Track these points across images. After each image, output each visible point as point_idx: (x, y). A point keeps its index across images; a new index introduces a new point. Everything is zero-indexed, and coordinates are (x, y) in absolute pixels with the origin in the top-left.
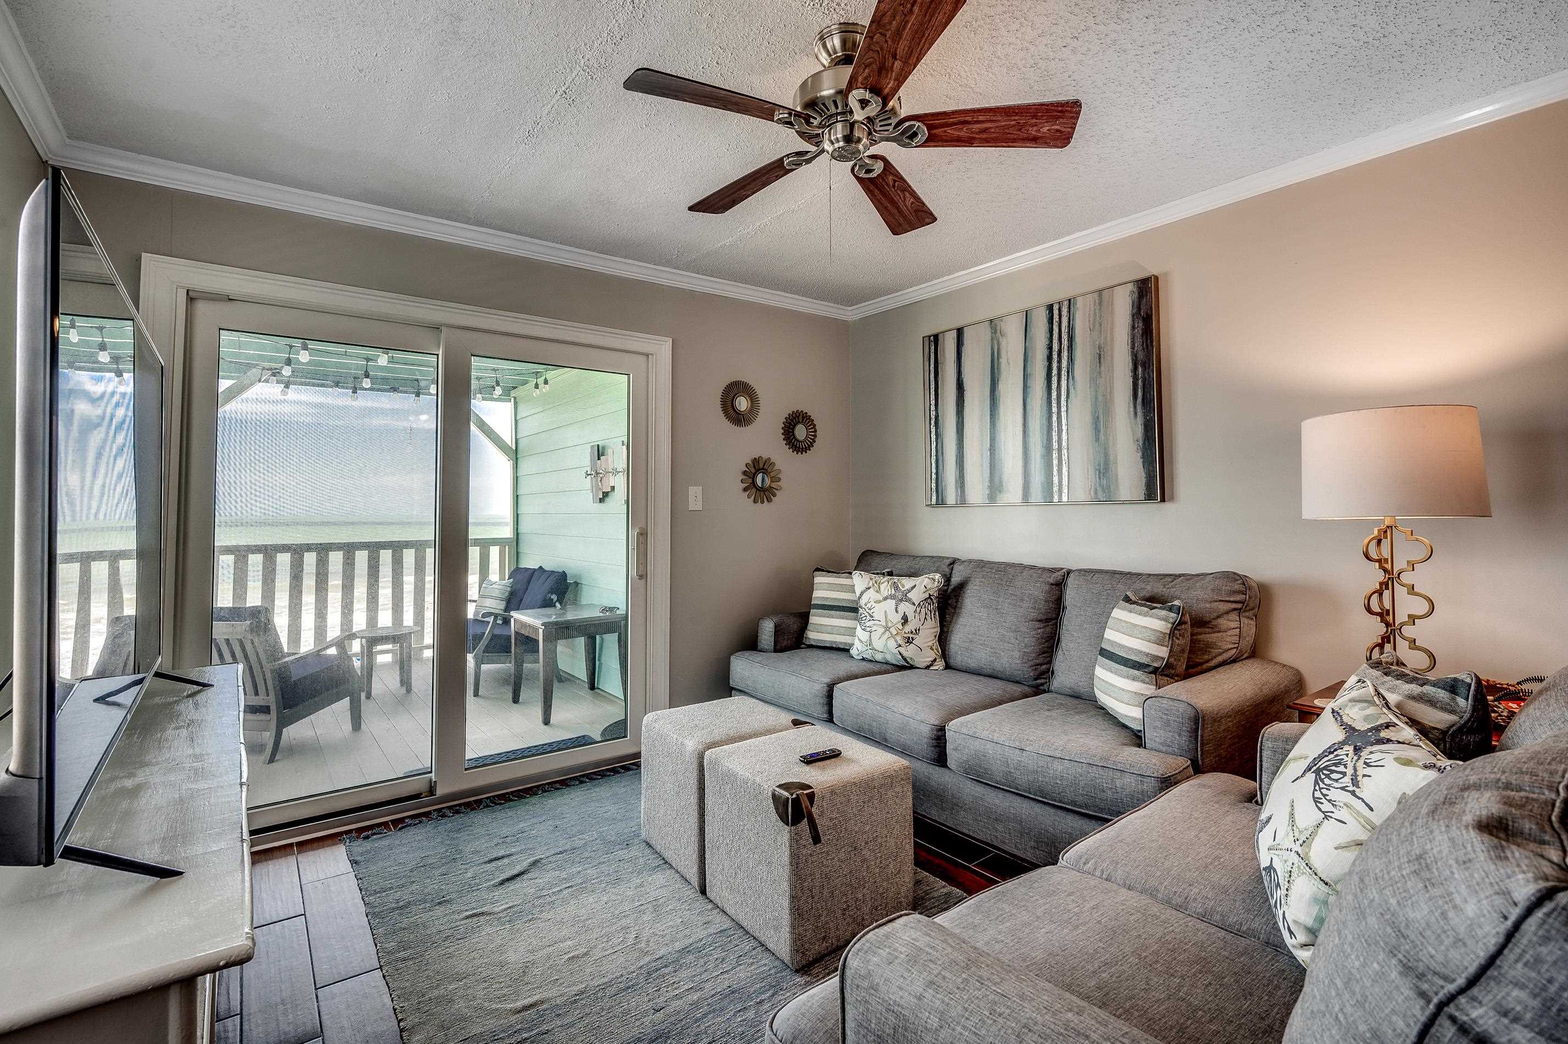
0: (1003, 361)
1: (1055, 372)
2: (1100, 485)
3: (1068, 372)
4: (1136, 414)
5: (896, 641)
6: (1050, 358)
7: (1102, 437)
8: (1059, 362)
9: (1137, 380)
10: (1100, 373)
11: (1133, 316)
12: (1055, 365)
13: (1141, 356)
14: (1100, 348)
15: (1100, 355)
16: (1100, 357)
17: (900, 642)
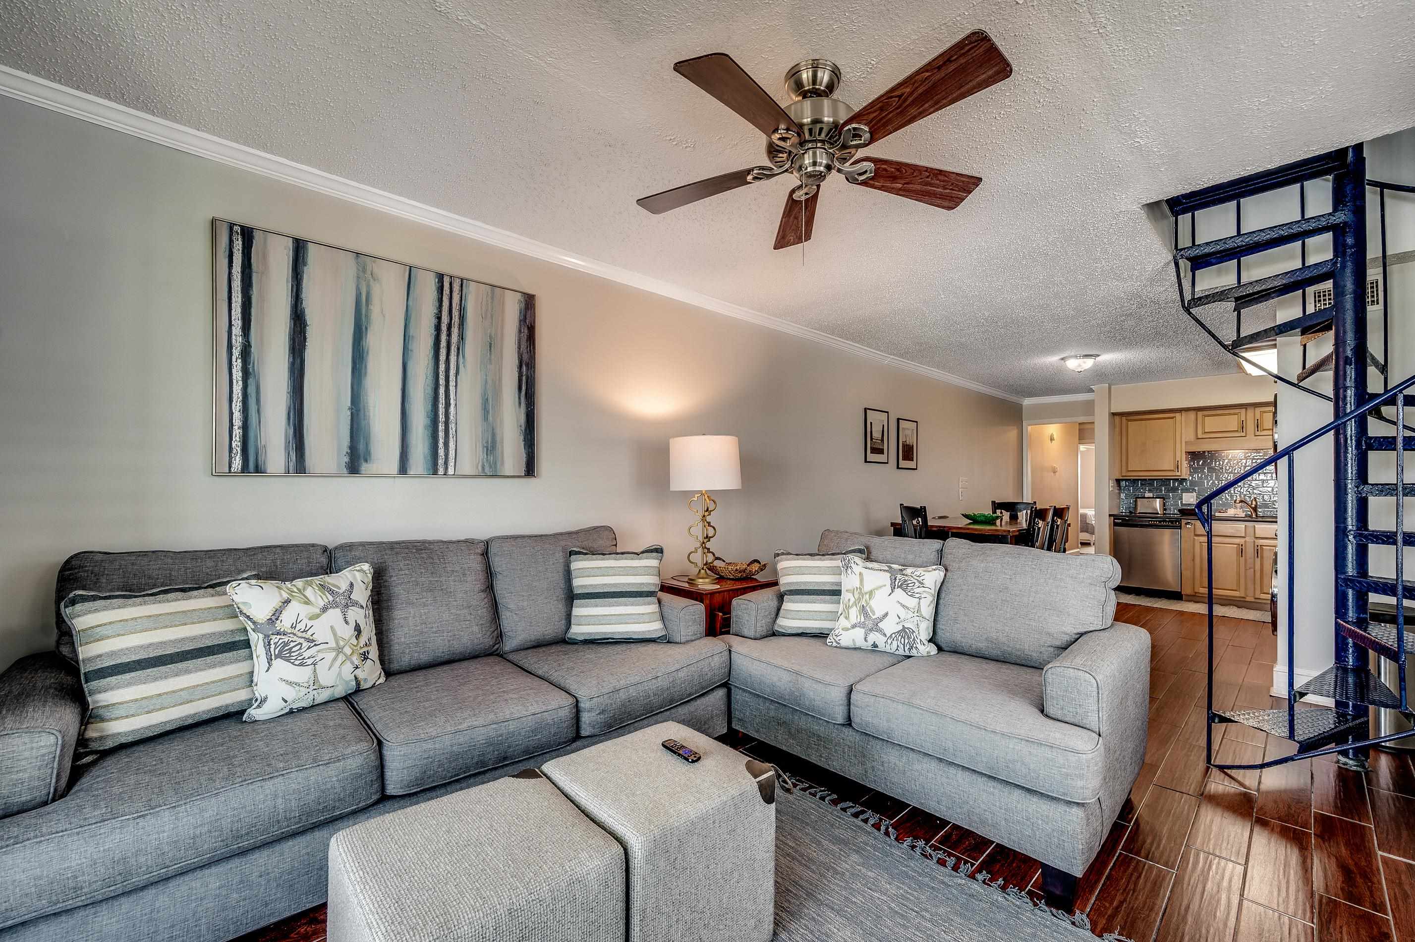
0: (375, 309)
1: (443, 344)
2: (487, 460)
3: (458, 349)
4: (520, 403)
5: (352, 663)
6: (438, 328)
7: (490, 418)
8: (449, 335)
9: (522, 376)
10: (490, 359)
11: (520, 321)
12: (444, 338)
13: (526, 357)
14: (490, 337)
15: (491, 344)
16: (491, 345)
17: (356, 662)
